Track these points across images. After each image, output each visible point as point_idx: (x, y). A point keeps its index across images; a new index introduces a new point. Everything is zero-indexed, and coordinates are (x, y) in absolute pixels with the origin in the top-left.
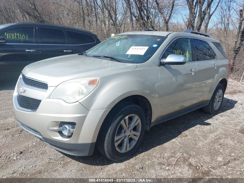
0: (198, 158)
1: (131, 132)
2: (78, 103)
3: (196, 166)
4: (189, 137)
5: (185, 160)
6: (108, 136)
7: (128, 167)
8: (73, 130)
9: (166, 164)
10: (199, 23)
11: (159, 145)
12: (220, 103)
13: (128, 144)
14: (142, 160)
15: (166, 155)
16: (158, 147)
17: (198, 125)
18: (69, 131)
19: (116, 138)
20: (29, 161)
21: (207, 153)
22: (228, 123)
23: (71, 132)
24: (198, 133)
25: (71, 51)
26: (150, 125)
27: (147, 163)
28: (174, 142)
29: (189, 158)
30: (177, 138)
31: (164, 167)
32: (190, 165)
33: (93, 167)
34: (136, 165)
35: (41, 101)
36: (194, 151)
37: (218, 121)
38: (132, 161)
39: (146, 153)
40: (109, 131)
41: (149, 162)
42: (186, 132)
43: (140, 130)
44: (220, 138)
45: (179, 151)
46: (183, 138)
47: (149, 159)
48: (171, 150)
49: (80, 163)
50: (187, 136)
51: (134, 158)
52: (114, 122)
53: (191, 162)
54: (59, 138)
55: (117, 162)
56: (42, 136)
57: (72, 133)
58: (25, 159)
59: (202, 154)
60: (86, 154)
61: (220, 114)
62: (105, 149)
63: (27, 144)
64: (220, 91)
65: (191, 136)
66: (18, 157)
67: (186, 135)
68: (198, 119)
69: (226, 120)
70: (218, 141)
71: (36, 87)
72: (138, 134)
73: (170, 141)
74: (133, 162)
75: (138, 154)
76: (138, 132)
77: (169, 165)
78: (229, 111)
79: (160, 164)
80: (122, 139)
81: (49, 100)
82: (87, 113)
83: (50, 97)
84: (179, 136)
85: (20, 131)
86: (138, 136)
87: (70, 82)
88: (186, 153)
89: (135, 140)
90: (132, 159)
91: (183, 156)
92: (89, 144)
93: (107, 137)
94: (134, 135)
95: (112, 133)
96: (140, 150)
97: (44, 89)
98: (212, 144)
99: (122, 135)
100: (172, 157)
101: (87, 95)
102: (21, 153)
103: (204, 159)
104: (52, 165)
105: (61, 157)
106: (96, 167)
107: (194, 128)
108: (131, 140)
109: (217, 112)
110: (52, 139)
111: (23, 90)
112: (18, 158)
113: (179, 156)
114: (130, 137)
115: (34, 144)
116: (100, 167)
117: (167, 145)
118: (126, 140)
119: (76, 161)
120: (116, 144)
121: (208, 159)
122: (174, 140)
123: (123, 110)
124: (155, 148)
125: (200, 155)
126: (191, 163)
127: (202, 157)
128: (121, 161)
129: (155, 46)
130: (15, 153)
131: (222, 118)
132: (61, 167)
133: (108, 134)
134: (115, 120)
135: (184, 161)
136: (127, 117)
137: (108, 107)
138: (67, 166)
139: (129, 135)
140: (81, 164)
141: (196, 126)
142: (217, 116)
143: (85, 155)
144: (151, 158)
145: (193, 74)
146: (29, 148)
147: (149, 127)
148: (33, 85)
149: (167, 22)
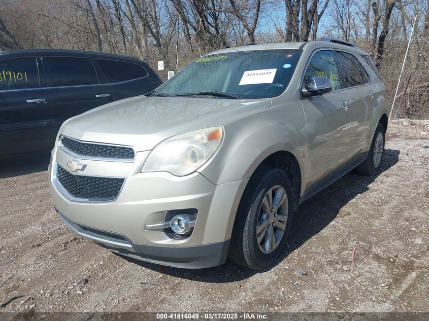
0: (384, 246)
1: (275, 216)
2: (196, 174)
3: (387, 258)
4: (353, 215)
5: (367, 252)
6: (248, 226)
7: (282, 276)
8: (193, 222)
9: (340, 262)
10: (305, 30)
11: (314, 235)
12: (380, 154)
13: (273, 237)
14: (300, 261)
15: (333, 248)
16: (313, 237)
17: (359, 195)
18: (187, 225)
19: (259, 230)
20: (107, 292)
21: (394, 235)
22: (402, 184)
23: (190, 226)
24: (364, 206)
25: (108, 95)
26: (298, 202)
27: (309, 265)
28: (334, 227)
29: (371, 248)
30: (335, 219)
31: (338, 266)
32: (377, 257)
33: (225, 285)
34: (294, 270)
35: (124, 179)
36: (374, 236)
37: (386, 184)
38: (283, 265)
39: (299, 249)
40: (248, 217)
41: (312, 262)
42: (345, 209)
43: (287, 212)
44: (401, 210)
45: (350, 239)
46: (346, 218)
47: (310, 259)
48: (337, 239)
49: (200, 283)
50: (349, 214)
51: (285, 260)
52: (254, 201)
53: (376, 253)
54: (167, 241)
55: (261, 271)
56: (130, 243)
57: (192, 229)
58: (98, 290)
59: (388, 238)
60: (215, 262)
61: (384, 173)
62: (244, 249)
63: (87, 265)
64: (380, 136)
65: (356, 213)
66: (84, 290)
67: (347, 212)
68: (353, 185)
69: (397, 182)
70: (401, 216)
71: (99, 156)
72: (285, 218)
73: (329, 226)
74: (286, 267)
75: (287, 254)
76: (284, 215)
77: (346, 263)
78: (394, 167)
79: (330, 263)
80: (265, 230)
81: (140, 176)
82: (213, 191)
83: (142, 171)
84: (338, 216)
85: (63, 245)
86: (286, 223)
87: (174, 140)
88: (363, 241)
89: (281, 229)
90: (282, 262)
91: (360, 245)
92: (221, 243)
93: (246, 229)
94: (279, 221)
95: (253, 219)
96: (288, 246)
97: (126, 158)
98: (394, 222)
99: (265, 224)
100: (344, 249)
101: (210, 158)
102: (87, 281)
103: (394, 246)
104: (153, 293)
105: (160, 278)
106: (230, 284)
107: (354, 200)
108: (276, 229)
109: (378, 172)
110: (152, 245)
111: (81, 164)
112: (85, 292)
113: (355, 247)
114: (274, 225)
115: (101, 262)
116: (236, 283)
117: (325, 232)
118: (271, 230)
119: (189, 281)
120: (259, 240)
121: (398, 244)
122: (333, 223)
123: (264, 179)
124: (311, 239)
125: (384, 240)
126: (378, 255)
127: (389, 243)
128: (267, 269)
129: (287, 66)
130: (76, 284)
131: (389, 180)
132: (170, 294)
133: (247, 223)
134: (256, 197)
135: (365, 253)
136: (270, 192)
137: (244, 177)
138: (180, 290)
139: (274, 222)
140: (202, 283)
141: (356, 197)
142: (380, 178)
143: (213, 266)
144: (312, 256)
145: (346, 108)
146: (94, 270)
147: (297, 205)
148: (99, 154)
149: (251, 34)
